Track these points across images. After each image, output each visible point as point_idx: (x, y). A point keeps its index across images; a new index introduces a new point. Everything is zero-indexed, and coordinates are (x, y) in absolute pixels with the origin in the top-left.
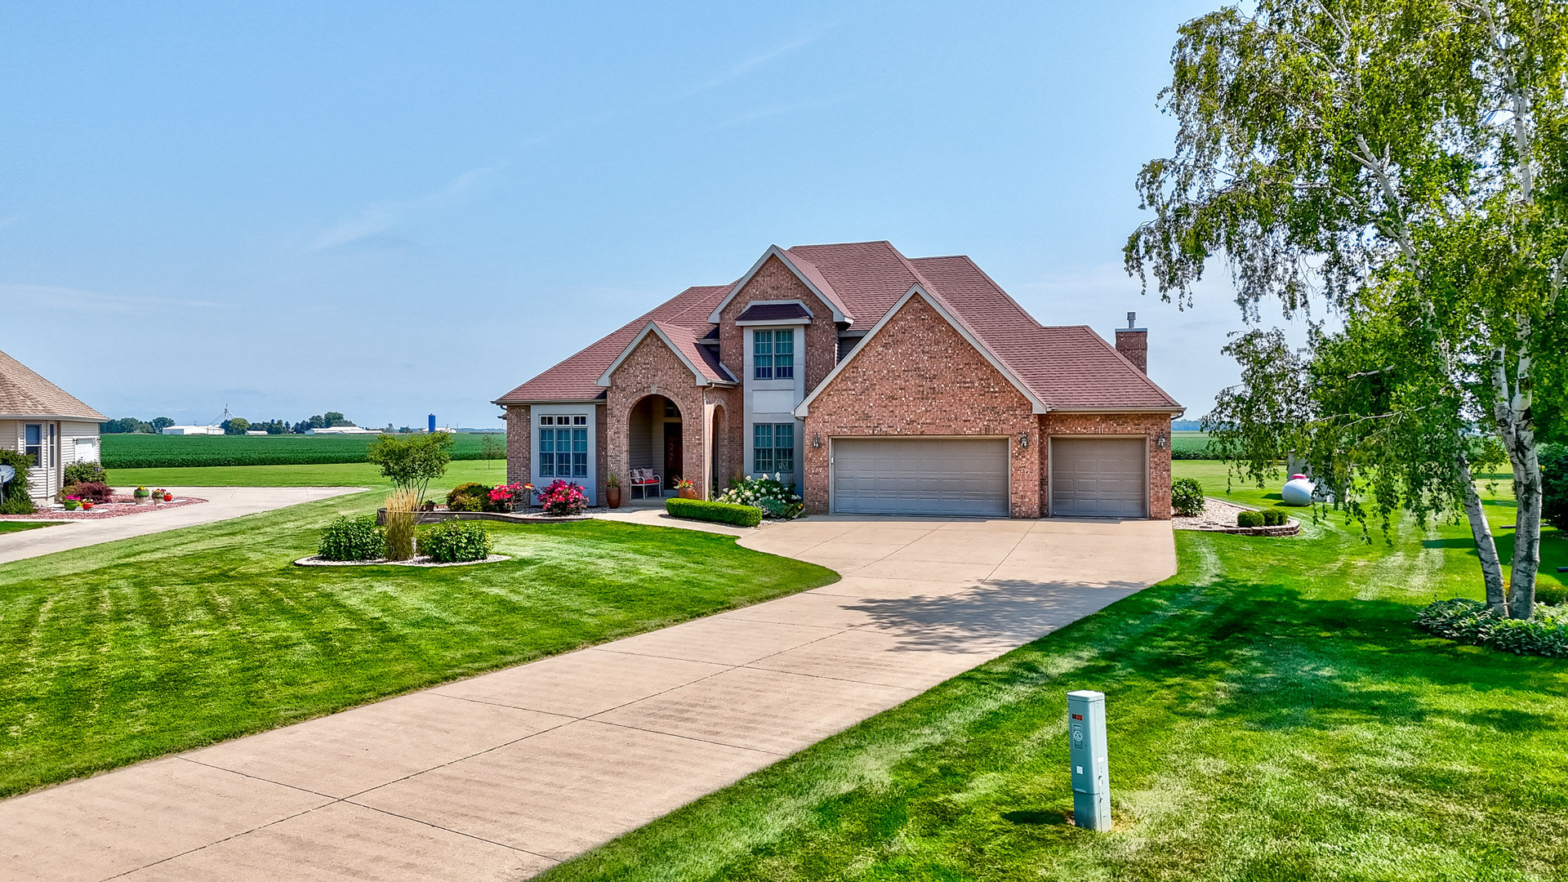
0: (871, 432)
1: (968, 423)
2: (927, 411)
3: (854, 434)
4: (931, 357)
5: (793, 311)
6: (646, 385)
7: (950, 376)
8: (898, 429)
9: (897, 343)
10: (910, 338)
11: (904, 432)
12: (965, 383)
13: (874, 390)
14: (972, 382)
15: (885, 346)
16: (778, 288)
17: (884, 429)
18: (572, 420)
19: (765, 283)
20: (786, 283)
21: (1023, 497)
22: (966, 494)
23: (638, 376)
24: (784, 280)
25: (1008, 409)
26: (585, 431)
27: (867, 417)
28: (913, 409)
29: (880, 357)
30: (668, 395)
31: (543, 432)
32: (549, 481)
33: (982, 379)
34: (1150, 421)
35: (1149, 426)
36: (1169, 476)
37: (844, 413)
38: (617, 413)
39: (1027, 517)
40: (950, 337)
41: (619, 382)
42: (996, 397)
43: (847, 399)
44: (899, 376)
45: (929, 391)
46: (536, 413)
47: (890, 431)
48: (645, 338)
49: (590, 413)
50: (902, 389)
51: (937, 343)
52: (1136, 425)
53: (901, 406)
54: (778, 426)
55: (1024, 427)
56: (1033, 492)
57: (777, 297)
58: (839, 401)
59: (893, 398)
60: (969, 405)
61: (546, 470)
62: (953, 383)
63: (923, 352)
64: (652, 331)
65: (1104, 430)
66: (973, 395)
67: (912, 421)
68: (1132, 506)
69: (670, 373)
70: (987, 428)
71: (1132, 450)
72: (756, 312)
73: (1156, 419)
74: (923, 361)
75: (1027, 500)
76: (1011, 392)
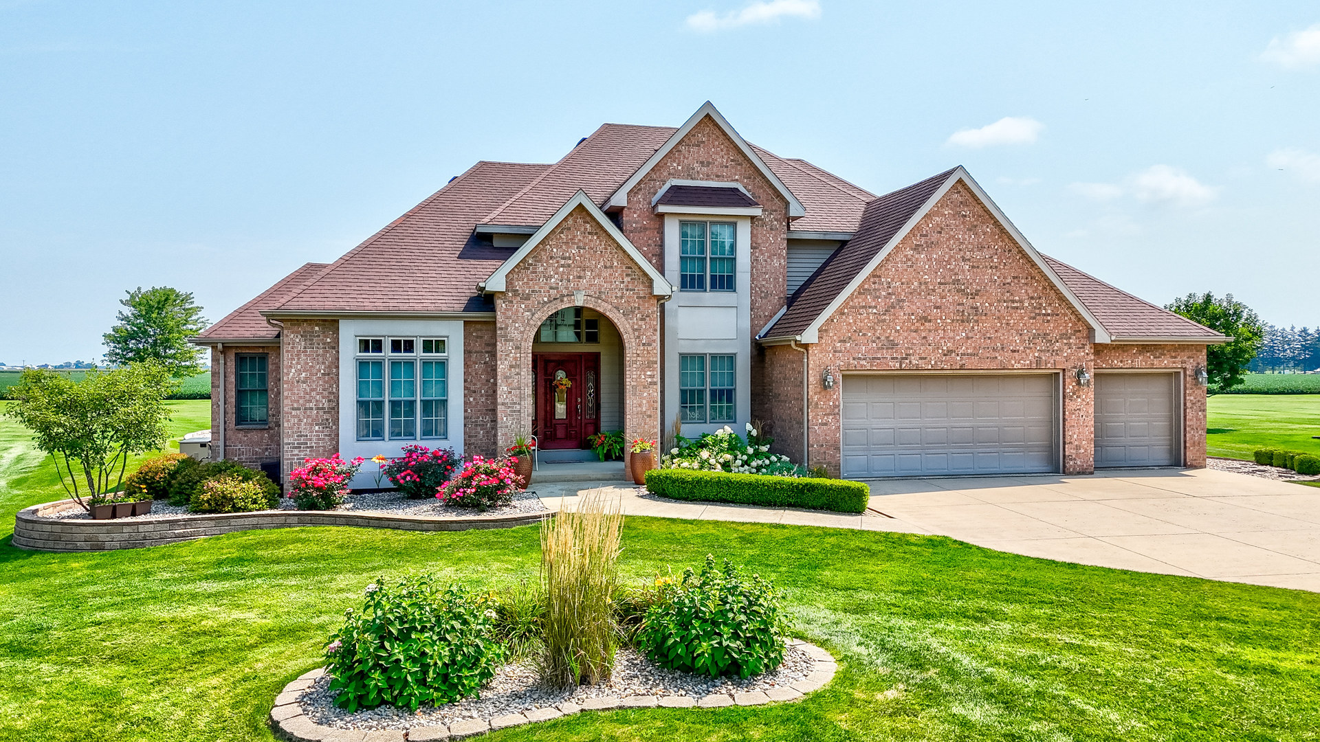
0: (898, 365)
1: (1016, 354)
2: (968, 338)
3: (877, 369)
4: (973, 267)
5: (731, 197)
6: (565, 292)
7: (994, 291)
8: (932, 361)
9: (931, 245)
10: (948, 240)
11: (940, 365)
12: (1013, 301)
13: (901, 308)
14: (1021, 301)
15: (916, 248)
16: (709, 163)
17: (914, 362)
18: (419, 346)
19: (693, 156)
20: (721, 157)
21: (1078, 447)
22: (1005, 446)
23: (551, 277)
24: (717, 153)
25: (1063, 336)
26: (443, 364)
27: (893, 345)
28: (951, 335)
29: (909, 263)
30: (602, 307)
31: (362, 365)
32: (391, 449)
33: (1032, 298)
34: (1187, 353)
35: (1185, 358)
36: (1205, 416)
37: (862, 340)
38: (516, 335)
39: (1082, 473)
40: (996, 241)
41: (518, 285)
42: (1048, 321)
43: (866, 319)
44: (934, 290)
45: (970, 311)
46: (349, 334)
47: (922, 364)
48: (565, 219)
49: (454, 334)
50: (937, 308)
51: (981, 248)
52: (1172, 357)
53: (936, 330)
54: (714, 357)
55: (1079, 359)
56: (1089, 441)
57: (708, 177)
58: (855, 322)
59: (926, 319)
60: (1017, 331)
61: (370, 430)
62: (999, 301)
63: (964, 259)
64: (580, 207)
65: (1140, 363)
66: (1022, 319)
67: (950, 352)
68: (1160, 453)
69: (606, 273)
70: (1038, 361)
71: (1160, 387)
72: (678, 195)
73: (1192, 351)
74: (963, 271)
75: (1082, 451)
76: (1065, 315)
